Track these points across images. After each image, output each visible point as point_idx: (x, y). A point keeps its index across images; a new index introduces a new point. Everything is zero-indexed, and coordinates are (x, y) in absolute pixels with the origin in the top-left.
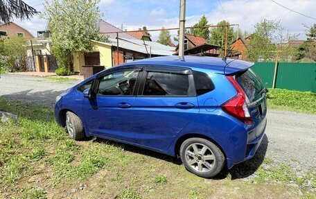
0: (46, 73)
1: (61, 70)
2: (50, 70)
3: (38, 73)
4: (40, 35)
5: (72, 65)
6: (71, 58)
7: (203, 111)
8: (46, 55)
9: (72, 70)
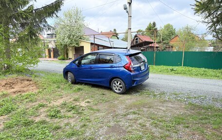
0: (52, 59)
1: (61, 57)
2: (54, 57)
3: (47, 58)
4: (48, 36)
5: (67, 54)
6: (67, 50)
7: (118, 68)
8: (52, 48)
9: (67, 57)
